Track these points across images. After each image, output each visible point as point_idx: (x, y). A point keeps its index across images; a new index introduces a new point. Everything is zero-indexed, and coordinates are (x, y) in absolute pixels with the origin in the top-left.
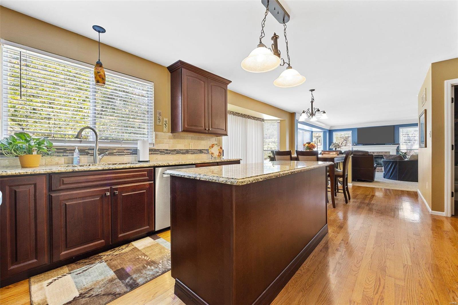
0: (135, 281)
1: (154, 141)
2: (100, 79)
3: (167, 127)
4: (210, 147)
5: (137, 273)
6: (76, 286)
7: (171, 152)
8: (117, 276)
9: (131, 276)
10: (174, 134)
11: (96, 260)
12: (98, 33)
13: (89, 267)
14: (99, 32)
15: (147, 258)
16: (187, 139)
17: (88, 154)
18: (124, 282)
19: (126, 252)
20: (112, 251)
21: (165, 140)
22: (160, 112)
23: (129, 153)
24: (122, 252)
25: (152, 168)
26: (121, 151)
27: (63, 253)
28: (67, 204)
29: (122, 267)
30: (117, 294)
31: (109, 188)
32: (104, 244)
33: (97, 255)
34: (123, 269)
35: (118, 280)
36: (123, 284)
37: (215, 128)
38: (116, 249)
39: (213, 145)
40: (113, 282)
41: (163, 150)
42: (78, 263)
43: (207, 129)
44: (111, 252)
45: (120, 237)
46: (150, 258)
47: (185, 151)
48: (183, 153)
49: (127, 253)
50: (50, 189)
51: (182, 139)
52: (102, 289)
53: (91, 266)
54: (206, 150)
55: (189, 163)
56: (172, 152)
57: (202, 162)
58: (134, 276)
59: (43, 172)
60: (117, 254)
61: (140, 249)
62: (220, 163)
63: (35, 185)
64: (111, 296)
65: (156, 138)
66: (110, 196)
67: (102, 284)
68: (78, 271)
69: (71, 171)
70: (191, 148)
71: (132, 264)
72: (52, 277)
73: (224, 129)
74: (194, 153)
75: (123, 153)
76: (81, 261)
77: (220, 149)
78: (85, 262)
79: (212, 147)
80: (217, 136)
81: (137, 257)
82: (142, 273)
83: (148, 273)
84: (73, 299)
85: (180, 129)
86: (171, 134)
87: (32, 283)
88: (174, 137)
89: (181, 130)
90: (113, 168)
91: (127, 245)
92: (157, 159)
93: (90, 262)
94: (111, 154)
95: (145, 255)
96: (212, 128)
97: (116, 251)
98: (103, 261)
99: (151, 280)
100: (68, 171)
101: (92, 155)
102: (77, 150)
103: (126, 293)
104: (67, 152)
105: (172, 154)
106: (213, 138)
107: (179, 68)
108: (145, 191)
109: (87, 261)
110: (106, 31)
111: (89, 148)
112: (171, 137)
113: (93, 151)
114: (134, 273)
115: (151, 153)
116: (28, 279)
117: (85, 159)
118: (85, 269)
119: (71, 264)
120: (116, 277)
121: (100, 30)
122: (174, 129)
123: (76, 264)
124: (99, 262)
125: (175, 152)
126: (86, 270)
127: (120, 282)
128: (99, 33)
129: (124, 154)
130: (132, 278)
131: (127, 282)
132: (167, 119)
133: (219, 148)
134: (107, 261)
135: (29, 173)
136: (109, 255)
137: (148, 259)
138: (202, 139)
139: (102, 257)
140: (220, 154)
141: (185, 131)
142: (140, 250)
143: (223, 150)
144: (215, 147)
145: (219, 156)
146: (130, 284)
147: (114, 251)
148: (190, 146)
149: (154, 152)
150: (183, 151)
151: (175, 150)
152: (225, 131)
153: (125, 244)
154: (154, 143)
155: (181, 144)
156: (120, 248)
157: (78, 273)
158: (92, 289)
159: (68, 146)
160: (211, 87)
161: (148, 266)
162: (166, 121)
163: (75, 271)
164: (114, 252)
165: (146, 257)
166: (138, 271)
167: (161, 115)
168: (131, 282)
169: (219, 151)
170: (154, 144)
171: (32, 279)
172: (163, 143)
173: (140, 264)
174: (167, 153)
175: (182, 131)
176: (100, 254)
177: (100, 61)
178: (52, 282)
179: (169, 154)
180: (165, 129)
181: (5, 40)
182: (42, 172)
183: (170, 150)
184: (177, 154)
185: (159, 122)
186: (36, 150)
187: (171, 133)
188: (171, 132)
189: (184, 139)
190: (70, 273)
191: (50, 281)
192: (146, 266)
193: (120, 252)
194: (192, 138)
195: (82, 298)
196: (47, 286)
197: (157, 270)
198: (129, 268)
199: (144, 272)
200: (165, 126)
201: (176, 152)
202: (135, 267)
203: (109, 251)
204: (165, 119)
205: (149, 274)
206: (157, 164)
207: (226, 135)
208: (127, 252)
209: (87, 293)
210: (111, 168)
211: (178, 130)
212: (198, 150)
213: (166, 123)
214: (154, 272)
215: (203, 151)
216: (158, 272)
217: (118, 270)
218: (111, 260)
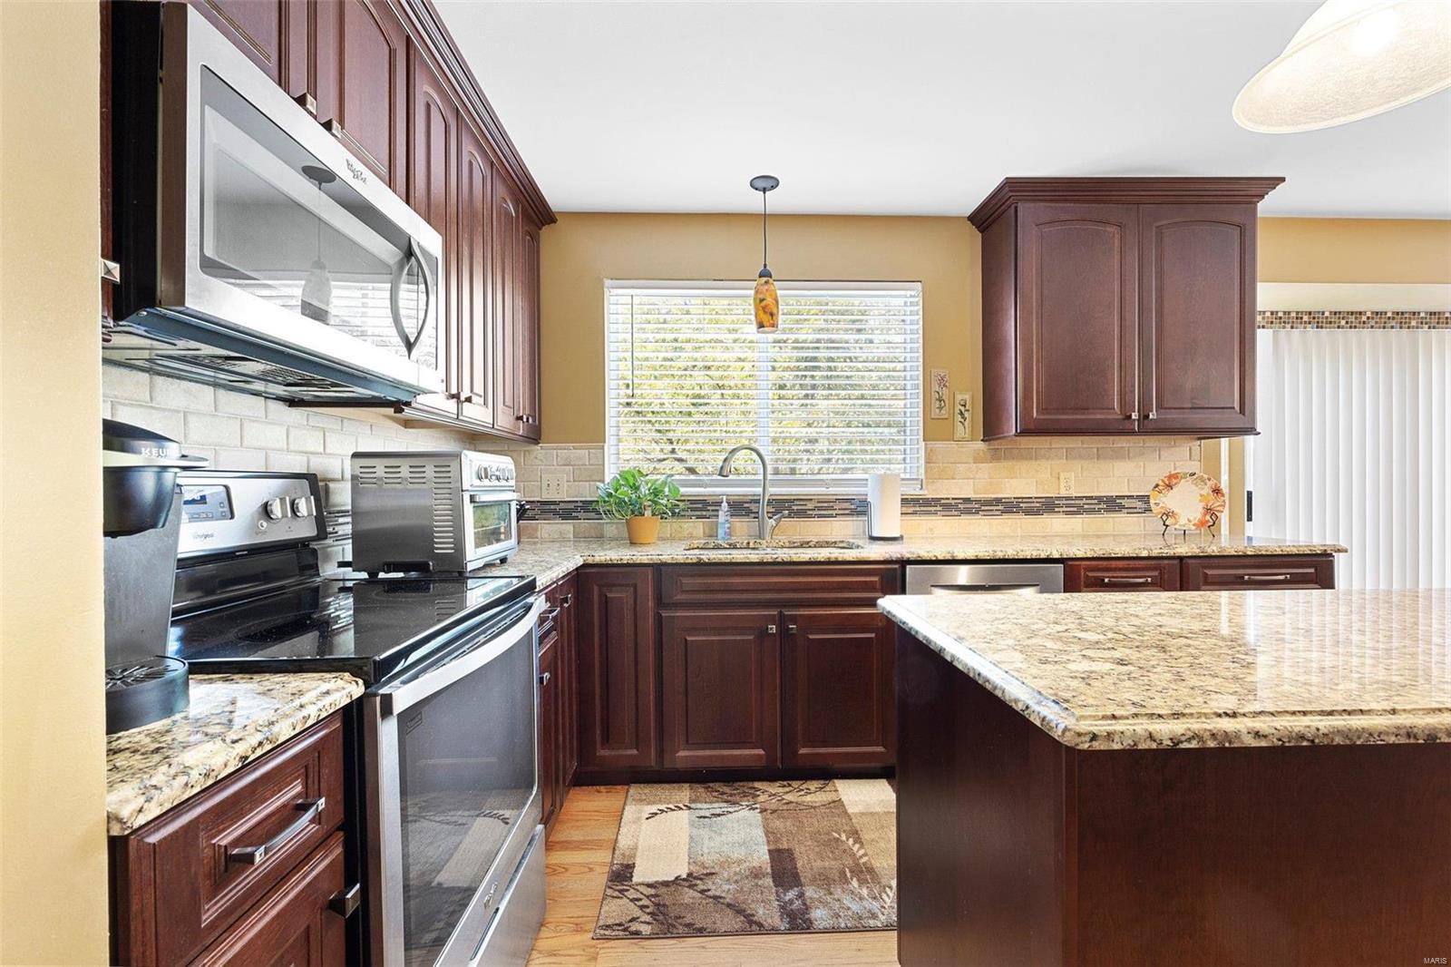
0: (806, 908)
1: (923, 472)
2: (766, 316)
3: (966, 423)
4: (1157, 486)
5: (818, 886)
6: (689, 849)
7: (983, 508)
8: (772, 866)
9: (801, 885)
10: (995, 444)
11: (744, 796)
12: (762, 193)
13: (726, 810)
14: (764, 190)
15: (857, 851)
16: (1048, 459)
17: (748, 512)
18: (782, 896)
19: (814, 805)
20: (784, 786)
21: (962, 467)
22: (942, 375)
23: (847, 512)
24: (804, 798)
25: (897, 566)
26: (826, 505)
27: (682, 753)
28: (689, 639)
29: (791, 846)
30: (755, 922)
31: (776, 613)
32: (764, 763)
33: (751, 784)
34: (790, 852)
35: (769, 881)
36: (778, 901)
37: (1178, 406)
38: (795, 784)
39: (1175, 476)
40: (756, 881)
41: (953, 502)
42: (709, 787)
43: (1135, 416)
44: (781, 790)
45: (802, 754)
46: (865, 855)
47: (1038, 505)
48: (1028, 512)
49: (815, 808)
50: (660, 602)
51: (1026, 459)
52: (731, 887)
53: (730, 810)
54: (1140, 498)
55: (1035, 554)
56: (987, 508)
57: (1099, 553)
58: (810, 892)
59: (646, 562)
60: (792, 800)
61: (850, 811)
62: (1198, 561)
63: (635, 587)
64: (742, 918)
65: (927, 462)
66: (778, 637)
67: (736, 874)
68: (705, 808)
69: (694, 561)
70: (1063, 493)
71: (817, 849)
72: (660, 802)
73: (1234, 408)
74: (1079, 511)
75: (830, 512)
76: (717, 786)
77: (1212, 496)
78: (723, 793)
79: (1170, 487)
80: (1200, 439)
81: (834, 834)
82: (831, 894)
83: (847, 902)
84: (673, 879)
85: (1011, 427)
86: (980, 445)
87: (630, 799)
88: (995, 456)
89: (1014, 431)
90: (785, 560)
91: (822, 782)
92: (931, 530)
93: (731, 795)
94: (802, 514)
95: (858, 840)
96: (1159, 407)
97: (791, 789)
98: (758, 806)
99: (848, 930)
100: (690, 561)
101: (756, 515)
102: (725, 504)
103: (774, 931)
104: (709, 508)
105: (988, 513)
106: (1175, 446)
107: (1010, 207)
108: (873, 635)
109: (727, 790)
110: (780, 183)
111: (750, 497)
112: (981, 454)
113: (757, 505)
114: (813, 881)
115: (905, 510)
116: (627, 787)
117: (743, 527)
118: (718, 811)
119: (699, 786)
120: (769, 870)
121: (765, 184)
122: (991, 429)
123: (706, 788)
124: (748, 806)
125: (998, 508)
126: (719, 815)
127: (774, 890)
128: (764, 193)
129: (834, 513)
130: (801, 895)
131: (787, 898)
132: (967, 397)
133: (1206, 490)
134: (766, 810)
135: (625, 562)
136: (774, 795)
137: (861, 857)
138: (1120, 455)
139: (758, 793)
140: (1208, 517)
141: (1031, 429)
142: (849, 816)
143: (1250, 494)
144: (1184, 487)
145: (1202, 523)
146: (792, 910)
147: (788, 789)
148: (1062, 485)
149: (922, 509)
150: (1032, 505)
151: (998, 501)
152: (1242, 411)
153: (818, 779)
154: (923, 477)
155: (1023, 480)
156: (805, 786)
157: (703, 815)
158: (714, 874)
159: (710, 495)
160: (1160, 235)
161: (855, 879)
162: (962, 403)
163: (699, 806)
164: (787, 792)
165: (857, 846)
166: (825, 881)
167: (944, 385)
168: (797, 903)
169: (1203, 504)
170: (924, 481)
171: (634, 790)
172: (953, 479)
173: (835, 859)
174: (968, 512)
175: (1017, 435)
176: (757, 785)
177: (768, 268)
178: (656, 814)
179: (977, 512)
180: (960, 431)
181: (612, 279)
182: (645, 560)
183: (977, 501)
184: (1005, 516)
185: (940, 408)
186: (649, 506)
187: (982, 440)
188: (982, 438)
189: (1036, 459)
190: (690, 808)
191: (654, 809)
192: (849, 875)
193: (800, 799)
194: (1071, 456)
195: (690, 887)
196: (647, 819)
197: (875, 906)
198: (807, 860)
199: (838, 892)
200: (960, 419)
201: (1000, 507)
202: (819, 863)
203: (778, 784)
204: (959, 397)
205: (849, 908)
206: (913, 553)
207: (1251, 430)
208: (817, 805)
209: (701, 879)
210: (779, 560)
211: (1005, 429)
212: (1100, 499)
213: (963, 409)
214: (865, 908)
215: (1123, 502)
216: (874, 916)
217: (779, 851)
218: (774, 812)
